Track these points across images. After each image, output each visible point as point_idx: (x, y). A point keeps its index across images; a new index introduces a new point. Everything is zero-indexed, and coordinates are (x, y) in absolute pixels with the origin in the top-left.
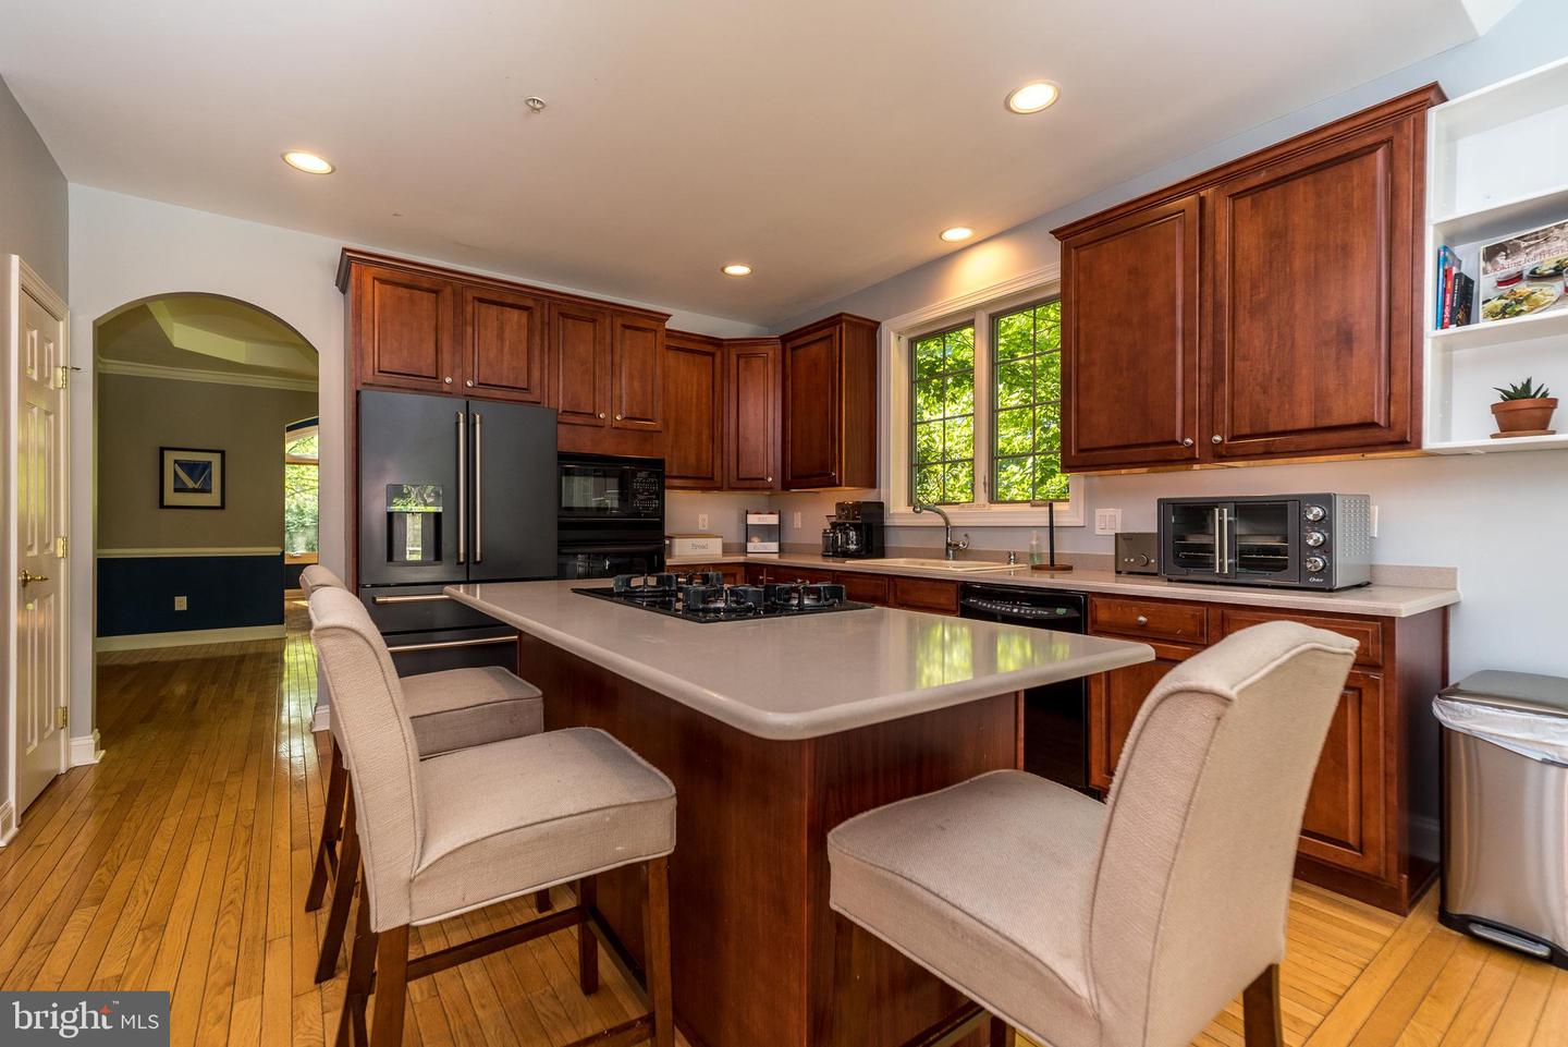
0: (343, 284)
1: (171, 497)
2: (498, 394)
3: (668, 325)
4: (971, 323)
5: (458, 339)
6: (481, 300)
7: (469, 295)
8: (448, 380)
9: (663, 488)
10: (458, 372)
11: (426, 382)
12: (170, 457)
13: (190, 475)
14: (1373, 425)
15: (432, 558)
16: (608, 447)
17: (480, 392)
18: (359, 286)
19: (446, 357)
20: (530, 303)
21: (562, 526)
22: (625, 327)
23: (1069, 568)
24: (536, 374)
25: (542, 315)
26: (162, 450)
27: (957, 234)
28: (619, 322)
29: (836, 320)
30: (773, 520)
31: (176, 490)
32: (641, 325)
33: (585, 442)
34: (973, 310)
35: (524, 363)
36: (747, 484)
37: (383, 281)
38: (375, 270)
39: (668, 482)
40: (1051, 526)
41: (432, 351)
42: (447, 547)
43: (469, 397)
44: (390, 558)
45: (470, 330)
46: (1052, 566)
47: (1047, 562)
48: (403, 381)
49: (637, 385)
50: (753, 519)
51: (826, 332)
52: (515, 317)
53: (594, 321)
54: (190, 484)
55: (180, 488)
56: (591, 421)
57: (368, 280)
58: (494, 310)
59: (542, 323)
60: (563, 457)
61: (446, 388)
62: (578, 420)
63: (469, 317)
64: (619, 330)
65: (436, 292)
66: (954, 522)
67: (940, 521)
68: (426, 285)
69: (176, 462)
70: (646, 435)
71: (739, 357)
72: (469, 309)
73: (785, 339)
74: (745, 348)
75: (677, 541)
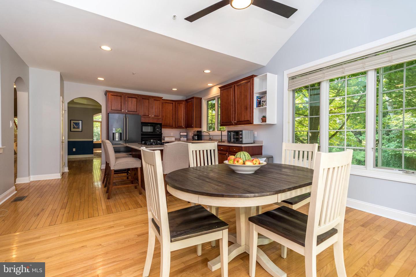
0: (106, 94)
1: (72, 130)
2: (132, 113)
3: (163, 98)
4: (215, 99)
5: (125, 104)
6: (128, 97)
7: (126, 96)
8: (123, 111)
9: (161, 128)
10: (124, 109)
11: (119, 111)
12: (72, 122)
13: (76, 125)
14: (249, 121)
15: (120, 140)
16: (151, 121)
17: (128, 112)
18: (109, 96)
19: (122, 107)
20: (137, 97)
21: (142, 135)
22: (154, 100)
23: (224, 142)
24: (138, 109)
25: (139, 99)
26: (71, 120)
27: (210, 85)
28: (153, 99)
29: (193, 98)
30: (185, 134)
31: (73, 128)
32: (157, 99)
33: (147, 120)
34: (215, 97)
35: (136, 107)
36: (179, 127)
37: (112, 95)
38: (111, 94)
39: (162, 127)
40: (221, 135)
41: (120, 106)
42: (122, 138)
43: (126, 114)
44: (113, 140)
45: (126, 102)
46: (222, 142)
47: (221, 141)
48: (115, 111)
49: (156, 110)
50: (182, 134)
51: (191, 100)
52: (134, 99)
53: (148, 99)
54: (76, 127)
55: (74, 128)
56: (148, 117)
57: (110, 95)
58: (131, 99)
59: (139, 100)
60: (142, 123)
61: (123, 112)
62: (146, 117)
63: (126, 100)
64: (153, 101)
65: (121, 96)
66: (211, 134)
67: (208, 134)
68: (119, 95)
69: (73, 123)
70: (158, 119)
71: (178, 103)
72: (126, 99)
73: (186, 100)
74: (179, 102)
75: (166, 138)
